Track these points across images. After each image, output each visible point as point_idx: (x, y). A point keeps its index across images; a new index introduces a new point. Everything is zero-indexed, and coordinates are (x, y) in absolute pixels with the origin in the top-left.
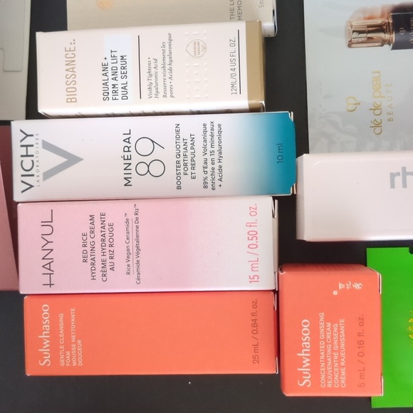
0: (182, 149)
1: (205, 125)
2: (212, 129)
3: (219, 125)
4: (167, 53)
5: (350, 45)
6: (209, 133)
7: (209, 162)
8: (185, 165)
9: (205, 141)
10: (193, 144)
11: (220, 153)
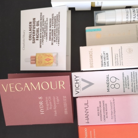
0: (125, 80)
1: (131, 73)
2: (134, 74)
3: (136, 73)
4: (121, 52)
6: (133, 75)
7: (133, 84)
8: (126, 85)
9: (132, 77)
10: (128, 79)
11: (137, 81)
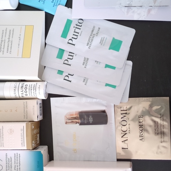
0: (8, 162)
1: (15, 154)
2: (17, 155)
3: (19, 154)
4: (2, 132)
5: (66, 123)
6: (16, 157)
7: (16, 166)
8: (9, 167)
9: (15, 159)
10: (11, 160)
11: (20, 163)
